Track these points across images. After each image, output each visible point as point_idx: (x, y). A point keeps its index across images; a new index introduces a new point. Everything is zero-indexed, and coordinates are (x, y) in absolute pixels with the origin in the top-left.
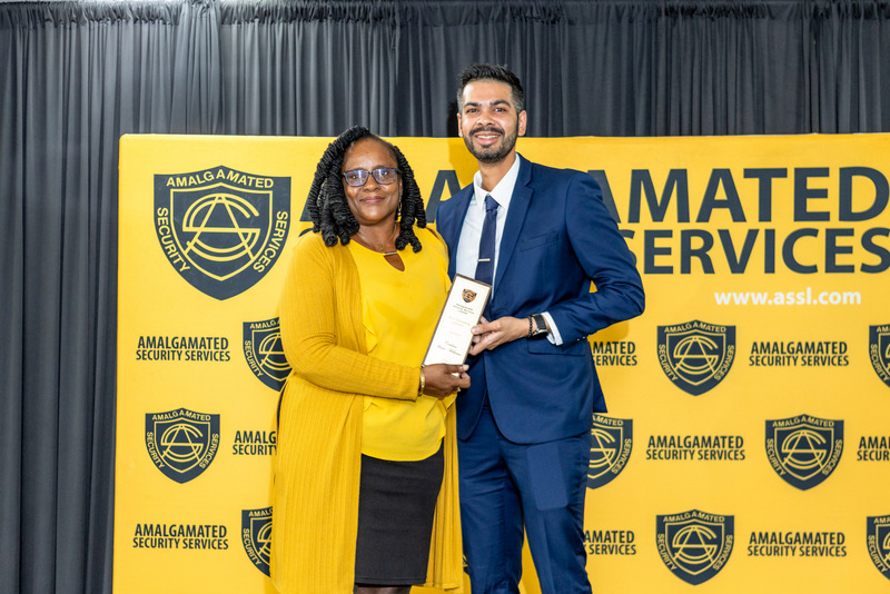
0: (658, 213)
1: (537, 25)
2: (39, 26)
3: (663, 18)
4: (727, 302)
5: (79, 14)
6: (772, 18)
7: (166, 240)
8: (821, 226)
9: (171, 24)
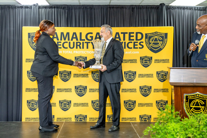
1: (89, 9)
2: (9, 9)
3: (109, 8)
5: (16, 7)
6: (126, 8)
7: (30, 43)
8: (133, 41)
9: (30, 9)
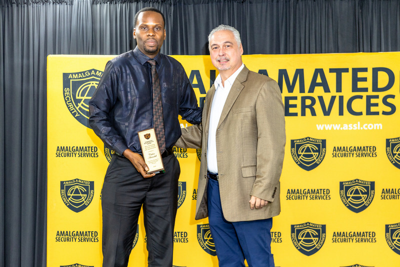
0: (291, 89)
1: (235, 4)
2: (10, 6)
4: (322, 129)
8: (364, 94)
9: (70, 4)
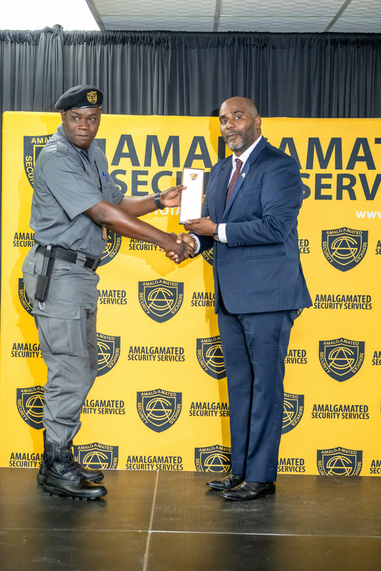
0: (324, 164)
1: (254, 50)
3: (329, 47)
4: (363, 217)
7: (31, 175)
9: (33, 45)
